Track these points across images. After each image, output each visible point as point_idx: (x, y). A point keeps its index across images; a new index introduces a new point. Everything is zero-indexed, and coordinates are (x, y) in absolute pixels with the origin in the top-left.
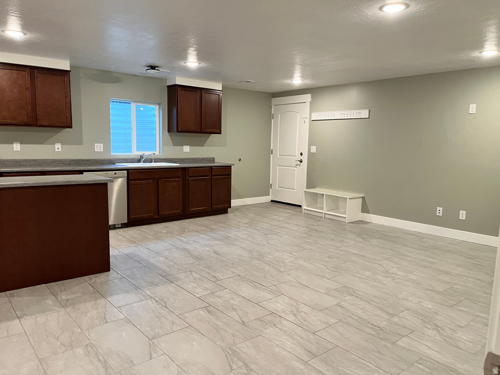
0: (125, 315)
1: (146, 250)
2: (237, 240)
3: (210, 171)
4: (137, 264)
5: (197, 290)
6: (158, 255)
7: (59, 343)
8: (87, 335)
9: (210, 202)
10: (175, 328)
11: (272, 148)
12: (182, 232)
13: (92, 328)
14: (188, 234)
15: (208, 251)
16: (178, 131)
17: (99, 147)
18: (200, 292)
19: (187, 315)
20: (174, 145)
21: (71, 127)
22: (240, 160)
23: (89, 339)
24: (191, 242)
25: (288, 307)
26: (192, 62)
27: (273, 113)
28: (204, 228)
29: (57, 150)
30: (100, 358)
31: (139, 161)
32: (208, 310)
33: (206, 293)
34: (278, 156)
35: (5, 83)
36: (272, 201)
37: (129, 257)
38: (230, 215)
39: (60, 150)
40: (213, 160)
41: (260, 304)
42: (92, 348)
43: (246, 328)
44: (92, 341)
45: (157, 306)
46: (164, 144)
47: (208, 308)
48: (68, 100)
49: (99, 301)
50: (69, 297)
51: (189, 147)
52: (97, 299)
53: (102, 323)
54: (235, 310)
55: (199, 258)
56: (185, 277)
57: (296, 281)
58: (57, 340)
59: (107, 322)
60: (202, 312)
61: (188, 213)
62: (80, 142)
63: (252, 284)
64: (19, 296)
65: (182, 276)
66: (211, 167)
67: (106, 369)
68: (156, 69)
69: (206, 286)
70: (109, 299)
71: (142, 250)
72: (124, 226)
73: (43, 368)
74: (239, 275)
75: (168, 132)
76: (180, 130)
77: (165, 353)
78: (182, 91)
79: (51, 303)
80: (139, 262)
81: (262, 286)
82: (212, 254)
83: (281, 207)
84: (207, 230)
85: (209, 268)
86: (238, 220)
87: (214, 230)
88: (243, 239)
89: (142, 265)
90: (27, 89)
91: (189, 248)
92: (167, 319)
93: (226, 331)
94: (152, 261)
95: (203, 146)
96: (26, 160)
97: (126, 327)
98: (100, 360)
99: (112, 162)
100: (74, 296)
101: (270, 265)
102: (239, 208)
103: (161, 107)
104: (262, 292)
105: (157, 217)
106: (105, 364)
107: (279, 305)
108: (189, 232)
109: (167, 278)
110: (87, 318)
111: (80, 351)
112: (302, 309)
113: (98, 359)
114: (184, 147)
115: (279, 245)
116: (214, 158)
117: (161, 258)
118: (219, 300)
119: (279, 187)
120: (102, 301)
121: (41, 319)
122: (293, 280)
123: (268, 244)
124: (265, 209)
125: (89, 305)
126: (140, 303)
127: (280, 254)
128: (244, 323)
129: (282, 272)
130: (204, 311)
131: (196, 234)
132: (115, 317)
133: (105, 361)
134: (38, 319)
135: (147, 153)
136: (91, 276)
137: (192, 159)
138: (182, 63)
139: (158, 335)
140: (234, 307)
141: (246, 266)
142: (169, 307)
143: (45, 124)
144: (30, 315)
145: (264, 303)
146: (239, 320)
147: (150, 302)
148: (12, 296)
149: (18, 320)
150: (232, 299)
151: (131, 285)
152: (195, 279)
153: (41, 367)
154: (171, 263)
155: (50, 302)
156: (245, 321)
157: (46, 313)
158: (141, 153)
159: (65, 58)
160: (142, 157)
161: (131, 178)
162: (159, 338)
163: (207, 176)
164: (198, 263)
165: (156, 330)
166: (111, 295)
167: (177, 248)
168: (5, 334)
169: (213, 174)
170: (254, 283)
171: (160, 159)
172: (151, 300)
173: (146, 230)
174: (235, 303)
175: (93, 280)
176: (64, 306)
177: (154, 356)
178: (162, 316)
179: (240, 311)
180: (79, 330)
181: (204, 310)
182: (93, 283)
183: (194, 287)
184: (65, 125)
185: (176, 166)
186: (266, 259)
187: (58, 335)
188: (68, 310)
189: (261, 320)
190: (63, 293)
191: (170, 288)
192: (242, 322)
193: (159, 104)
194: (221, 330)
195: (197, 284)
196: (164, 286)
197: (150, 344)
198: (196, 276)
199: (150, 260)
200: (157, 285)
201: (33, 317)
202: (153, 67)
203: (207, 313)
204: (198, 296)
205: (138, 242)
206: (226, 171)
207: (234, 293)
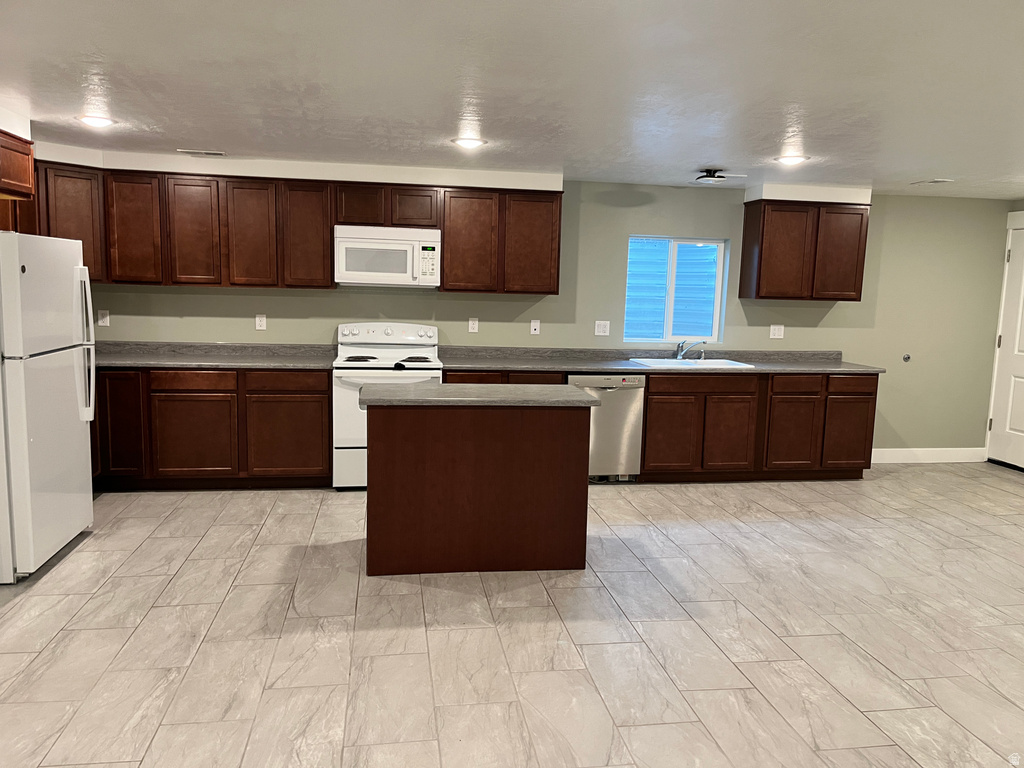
0: (587, 663)
1: (662, 538)
2: (862, 547)
3: (824, 382)
4: (637, 565)
5: (737, 647)
6: (680, 553)
7: (470, 687)
8: (516, 684)
9: (819, 450)
10: (669, 716)
11: (999, 333)
12: (744, 509)
13: (527, 673)
14: (756, 517)
15: (788, 563)
16: (759, 296)
17: (602, 328)
18: (741, 652)
19: (700, 695)
20: (750, 324)
21: (556, 293)
22: (907, 359)
23: (516, 693)
24: (757, 536)
25: (939, 740)
26: (792, 156)
27: (1009, 247)
28: (794, 509)
29: (533, 332)
30: (524, 734)
31: (674, 355)
32: (746, 698)
33: (755, 658)
34: (1016, 352)
35: (460, 221)
36: (990, 461)
37: (625, 546)
38: (866, 485)
39: (538, 332)
40: (836, 358)
41: (871, 715)
42: (517, 710)
43: (818, 762)
44: (521, 698)
45: (648, 662)
46: (729, 321)
47: (749, 692)
48: (555, 246)
49: (551, 625)
50: (508, 605)
51: (782, 327)
52: (548, 619)
53: (545, 669)
54: (806, 712)
55: (761, 576)
56: (721, 611)
57: (983, 680)
58: (470, 680)
59: (553, 669)
60: (732, 699)
61: (765, 469)
62: (570, 318)
63: (866, 663)
64: (437, 586)
65: (714, 608)
66: (827, 376)
67: (529, 758)
68: (717, 174)
69: (758, 642)
70: (570, 624)
71: (654, 537)
72: (634, 480)
73: (437, 727)
74: (842, 635)
75: (740, 297)
76: (762, 294)
77: (635, 763)
78: (775, 213)
79: (478, 610)
80: (641, 561)
81: (890, 674)
82: (794, 572)
83: (1009, 480)
84: (801, 514)
85: (778, 602)
86: (882, 499)
87: (817, 515)
88: (879, 548)
89: (643, 569)
90: (493, 229)
91: (747, 547)
92: (659, 693)
93: (770, 755)
94: (665, 562)
95: (816, 326)
96: (486, 349)
97: (581, 688)
98: (523, 738)
99: (624, 355)
100: (516, 604)
101: (928, 627)
102: (890, 471)
103: (729, 246)
104: (886, 688)
105: (698, 469)
106: (530, 750)
107: (917, 729)
108: (759, 511)
109: (684, 605)
110: (524, 652)
111: (497, 710)
112: (974, 755)
113: (522, 734)
114: (772, 327)
115: (969, 579)
116: (840, 354)
117: (685, 561)
118: (777, 680)
119: (1011, 429)
120: (555, 626)
121: (457, 634)
122: (977, 675)
123: (943, 571)
124: (962, 480)
125: (535, 627)
126: (618, 648)
127: (966, 604)
128: (819, 749)
129: (955, 650)
130: (736, 697)
131: (774, 518)
132: (568, 662)
133: (531, 744)
134: (452, 634)
135: (692, 340)
136: (553, 572)
137: (789, 353)
138: (770, 161)
139: (632, 721)
140: (808, 706)
141: (865, 616)
142: (670, 669)
143: (516, 288)
144: (444, 624)
145: (881, 714)
146: (809, 740)
147: (637, 649)
148: (427, 583)
149: (424, 628)
150: (809, 686)
151: (613, 607)
152: (739, 621)
153: (433, 721)
154: (700, 576)
155: (477, 607)
156: (822, 746)
157: (467, 626)
158: (679, 339)
159: (556, 170)
160: (680, 347)
161: (653, 391)
162: (633, 729)
163: (816, 393)
164: (756, 586)
165: (632, 710)
166: (575, 617)
167: (722, 543)
168: (400, 650)
169: (831, 389)
170: (874, 663)
171: (717, 352)
172: (640, 646)
173: (672, 495)
174: (813, 698)
175: (553, 581)
176: (495, 620)
177: (615, 761)
178: (652, 686)
179: (816, 720)
180: (507, 672)
181: (739, 695)
182: (552, 587)
183: (732, 639)
184: (548, 290)
185: (747, 370)
186: (924, 608)
187: (472, 672)
188: (501, 629)
189: (860, 753)
190: (501, 595)
191: (683, 629)
192: (813, 746)
193: (725, 241)
194: (760, 750)
195: (742, 633)
196: (672, 623)
197: (613, 736)
198: (743, 613)
199: (664, 560)
200: (659, 616)
201: (447, 628)
202: (710, 173)
203: (743, 703)
204: (735, 660)
205: (650, 518)
206: (864, 386)
207: (816, 674)
